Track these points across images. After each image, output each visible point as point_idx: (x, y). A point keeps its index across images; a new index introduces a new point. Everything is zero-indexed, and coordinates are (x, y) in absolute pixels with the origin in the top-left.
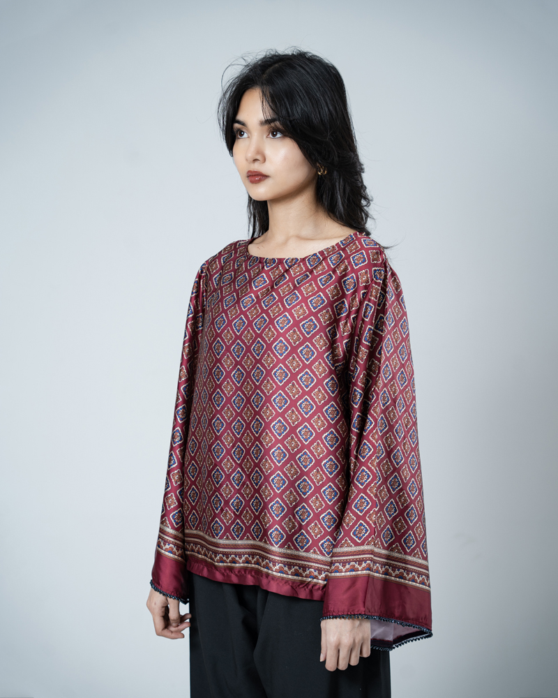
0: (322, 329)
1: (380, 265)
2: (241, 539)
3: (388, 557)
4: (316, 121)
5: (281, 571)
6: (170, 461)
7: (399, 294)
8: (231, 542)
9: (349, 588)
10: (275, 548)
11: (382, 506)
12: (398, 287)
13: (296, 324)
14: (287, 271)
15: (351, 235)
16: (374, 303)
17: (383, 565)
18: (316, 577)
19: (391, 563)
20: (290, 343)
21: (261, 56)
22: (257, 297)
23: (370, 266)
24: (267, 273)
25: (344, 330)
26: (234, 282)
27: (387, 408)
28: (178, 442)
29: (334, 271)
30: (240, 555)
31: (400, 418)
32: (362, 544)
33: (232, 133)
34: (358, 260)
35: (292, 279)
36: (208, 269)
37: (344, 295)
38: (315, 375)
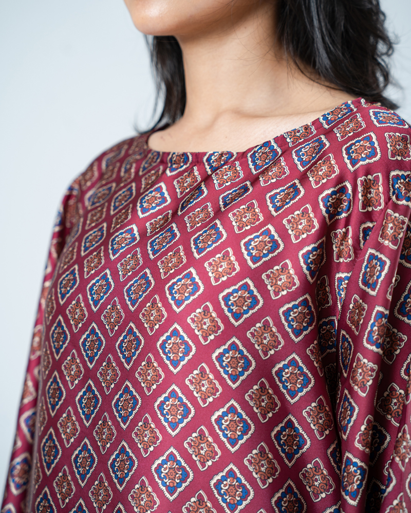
13: (211, 293)
14: (207, 179)
15: (346, 104)
20: (195, 338)
22: (143, 233)
24: (169, 182)
26: (110, 200)
35: (213, 195)
38: (252, 416)
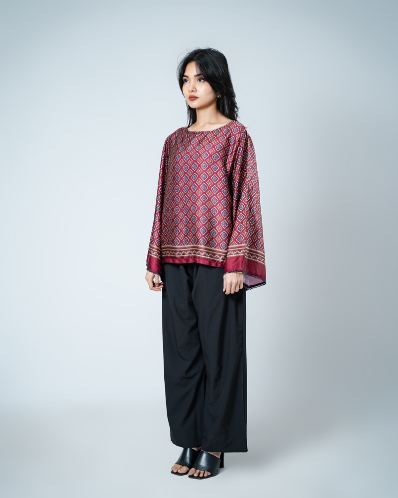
0: (221, 158)
1: (244, 133)
2: (187, 244)
3: (250, 251)
4: (217, 75)
5: (205, 255)
6: (155, 219)
7: (252, 145)
8: (183, 246)
9: (236, 261)
10: (203, 246)
11: (248, 230)
12: (251, 142)
14: (206, 136)
15: (232, 121)
16: (242, 147)
17: (248, 253)
18: (219, 258)
19: (251, 253)
20: (208, 164)
21: (193, 50)
23: (240, 133)
25: (230, 158)
26: (182, 142)
27: (250, 191)
28: (158, 210)
29: (226, 135)
30: (187, 251)
31: (255, 195)
32: (241, 243)
33: (182, 81)
34: (235, 131)
35: (208, 139)
36: (170, 139)
37: (230, 145)
38: (219, 177)
